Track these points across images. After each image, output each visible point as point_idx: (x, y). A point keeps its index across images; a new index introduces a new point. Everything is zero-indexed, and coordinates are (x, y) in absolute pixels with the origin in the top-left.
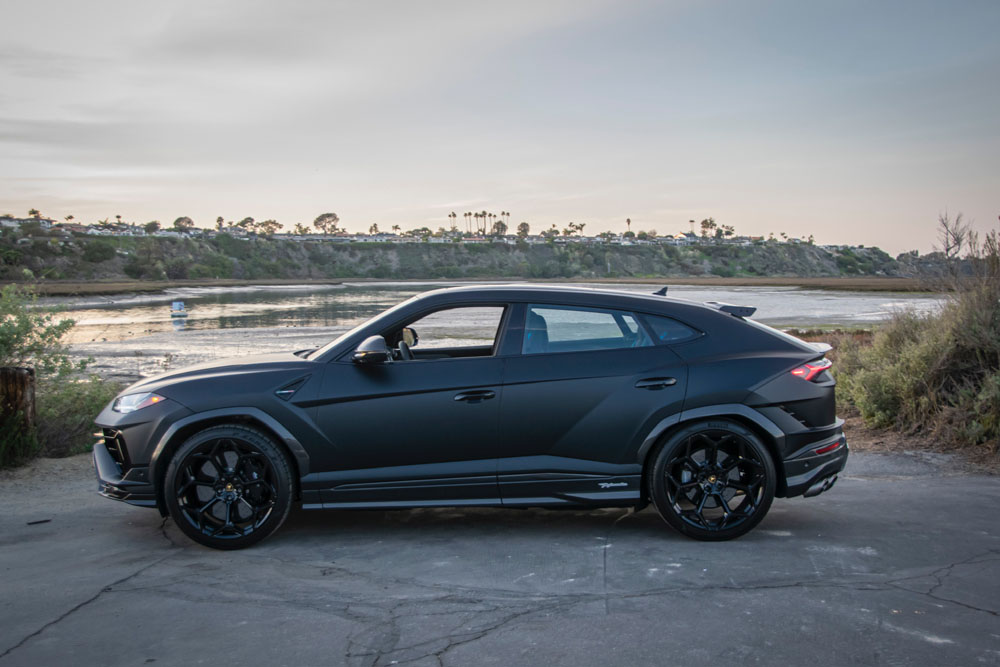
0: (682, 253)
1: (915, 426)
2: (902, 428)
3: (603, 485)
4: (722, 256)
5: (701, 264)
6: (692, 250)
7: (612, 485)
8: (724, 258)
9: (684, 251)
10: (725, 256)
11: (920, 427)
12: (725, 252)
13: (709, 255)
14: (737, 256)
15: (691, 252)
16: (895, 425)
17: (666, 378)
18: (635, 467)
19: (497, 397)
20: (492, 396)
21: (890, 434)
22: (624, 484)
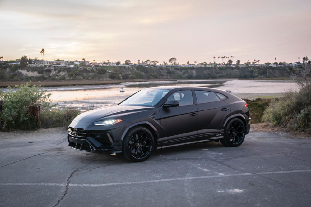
0: (295, 69)
3: (217, 135)
7: (219, 135)
11: (285, 125)
16: (280, 125)
17: (226, 108)
18: (223, 130)
19: (197, 115)
20: (196, 115)
21: (278, 127)
22: (221, 135)
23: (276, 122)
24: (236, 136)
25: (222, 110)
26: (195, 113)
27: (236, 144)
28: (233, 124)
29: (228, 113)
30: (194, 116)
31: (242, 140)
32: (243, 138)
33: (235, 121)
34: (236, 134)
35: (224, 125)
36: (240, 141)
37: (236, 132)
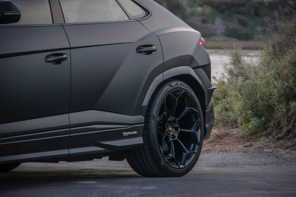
0: (189, 10)
1: (285, 130)
2: (274, 133)
3: (125, 134)
4: (240, 13)
5: (213, 23)
6: (202, 6)
7: (129, 133)
8: (241, 17)
9: (191, 7)
10: (243, 14)
11: (289, 131)
12: (243, 9)
13: (222, 12)
14: (257, 14)
15: (199, 9)
16: (268, 130)
17: (151, 46)
18: (141, 118)
19: (68, 59)
20: (66, 58)
21: (262, 138)
22: (135, 132)
23: (254, 122)
24: (175, 142)
25: (139, 50)
26: (62, 54)
27: (180, 168)
28: (169, 99)
29: (155, 61)
30: (58, 62)
31: (194, 155)
32: (197, 147)
33: (175, 92)
34: (176, 135)
35: (145, 103)
36: (189, 157)
37: (176, 129)
